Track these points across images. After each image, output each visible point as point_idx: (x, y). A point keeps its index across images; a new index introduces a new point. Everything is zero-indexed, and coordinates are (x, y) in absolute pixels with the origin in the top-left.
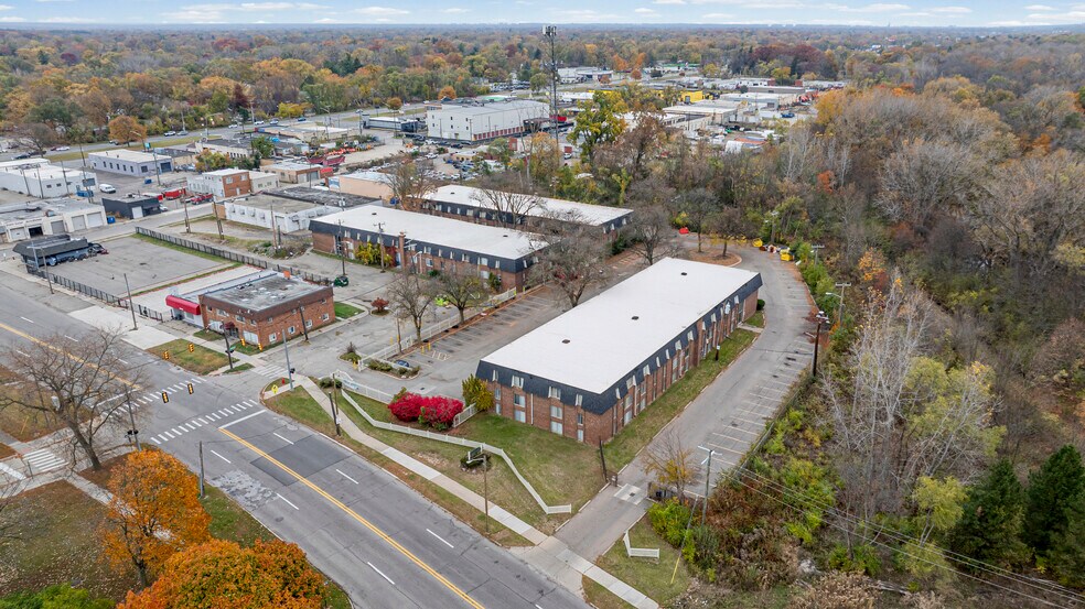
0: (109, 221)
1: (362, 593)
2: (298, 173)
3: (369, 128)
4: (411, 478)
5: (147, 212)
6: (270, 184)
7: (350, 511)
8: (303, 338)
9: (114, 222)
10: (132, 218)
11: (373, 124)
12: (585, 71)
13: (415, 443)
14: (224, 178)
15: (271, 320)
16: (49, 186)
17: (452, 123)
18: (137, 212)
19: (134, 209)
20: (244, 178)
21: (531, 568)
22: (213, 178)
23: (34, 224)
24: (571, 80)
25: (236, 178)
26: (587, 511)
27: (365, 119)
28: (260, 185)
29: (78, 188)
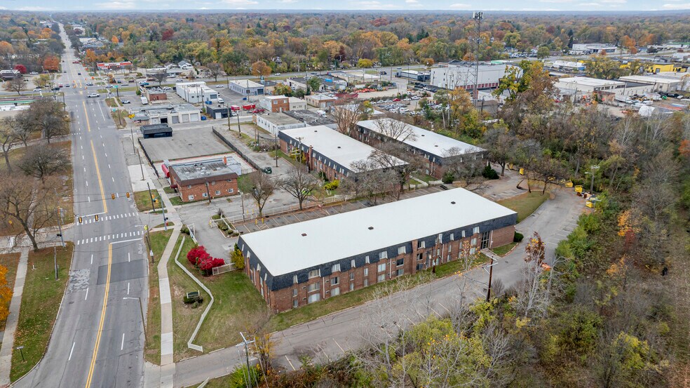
0: (202, 119)
1: (49, 361)
2: (320, 101)
3: (400, 77)
4: (155, 299)
5: (224, 116)
6: (301, 106)
7: (104, 309)
8: (208, 201)
9: (205, 119)
10: (215, 118)
11: (403, 75)
12: (593, 46)
13: (180, 279)
14: (273, 101)
15: (190, 187)
16: (193, 97)
17: (445, 77)
18: (218, 116)
19: (216, 114)
20: (285, 102)
21: (142, 380)
22: (268, 100)
23: (163, 116)
24: (578, 53)
25: (280, 101)
26: (213, 354)
27: (399, 71)
28: (294, 107)
29: (208, 99)
